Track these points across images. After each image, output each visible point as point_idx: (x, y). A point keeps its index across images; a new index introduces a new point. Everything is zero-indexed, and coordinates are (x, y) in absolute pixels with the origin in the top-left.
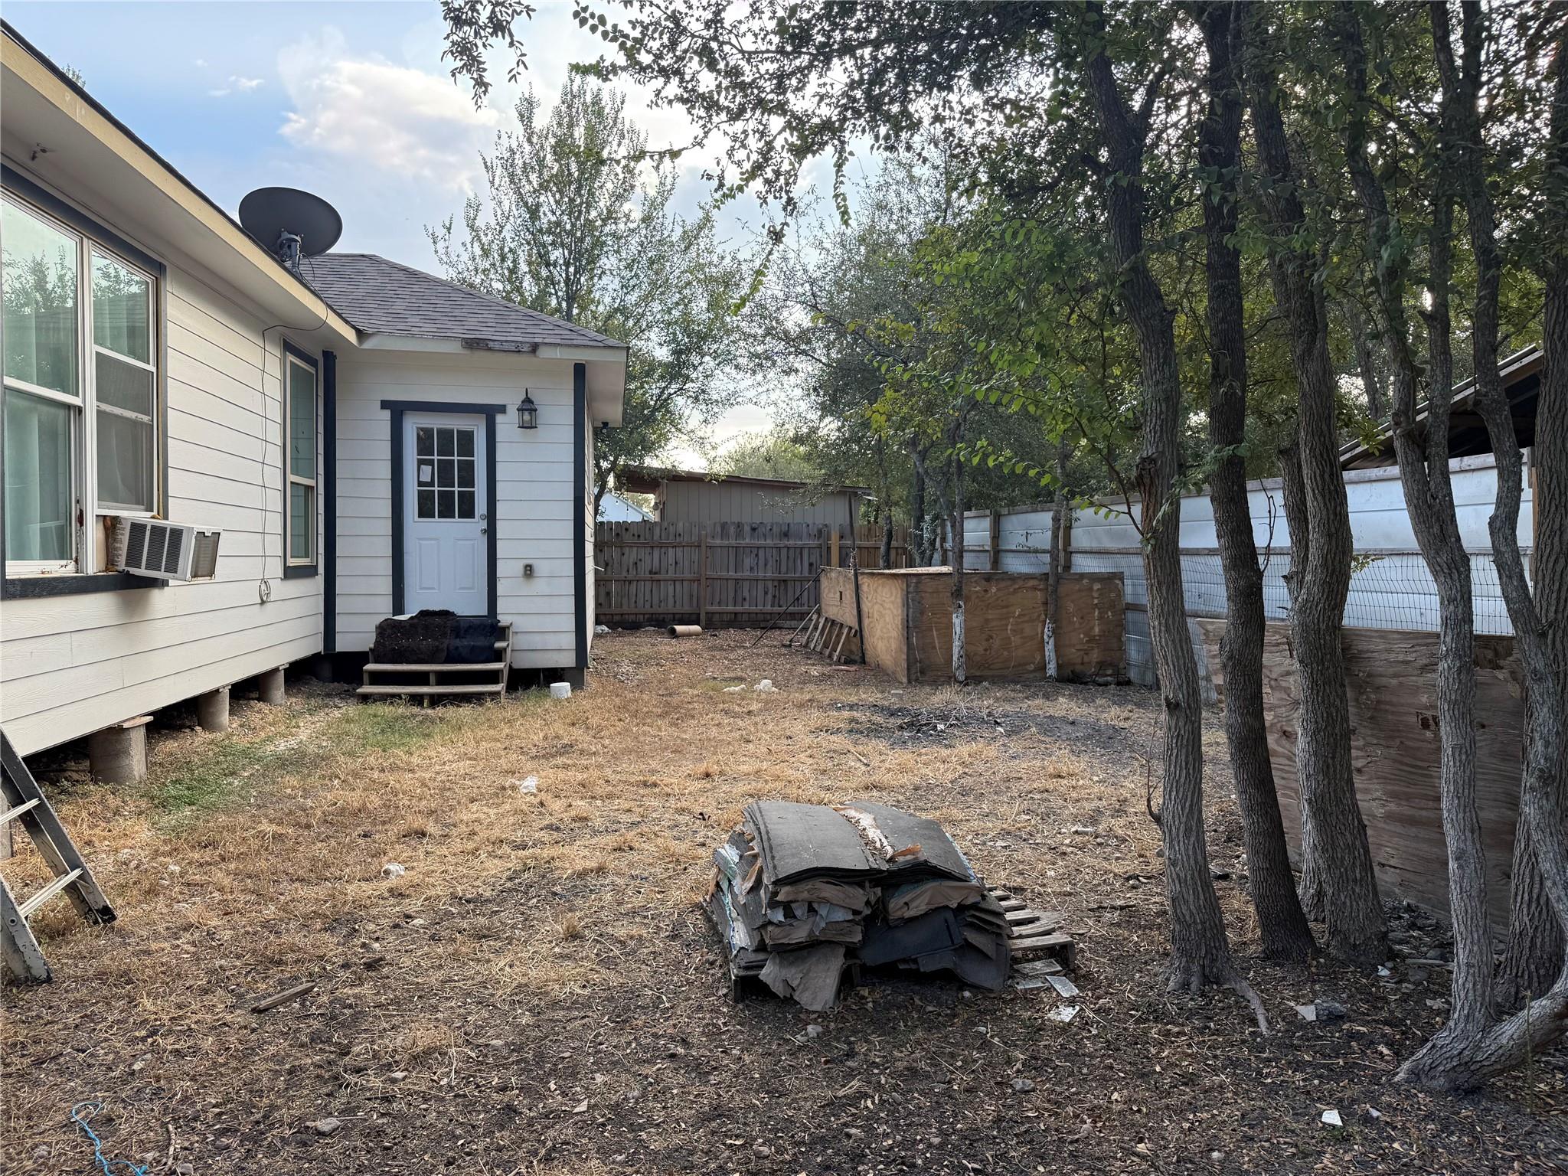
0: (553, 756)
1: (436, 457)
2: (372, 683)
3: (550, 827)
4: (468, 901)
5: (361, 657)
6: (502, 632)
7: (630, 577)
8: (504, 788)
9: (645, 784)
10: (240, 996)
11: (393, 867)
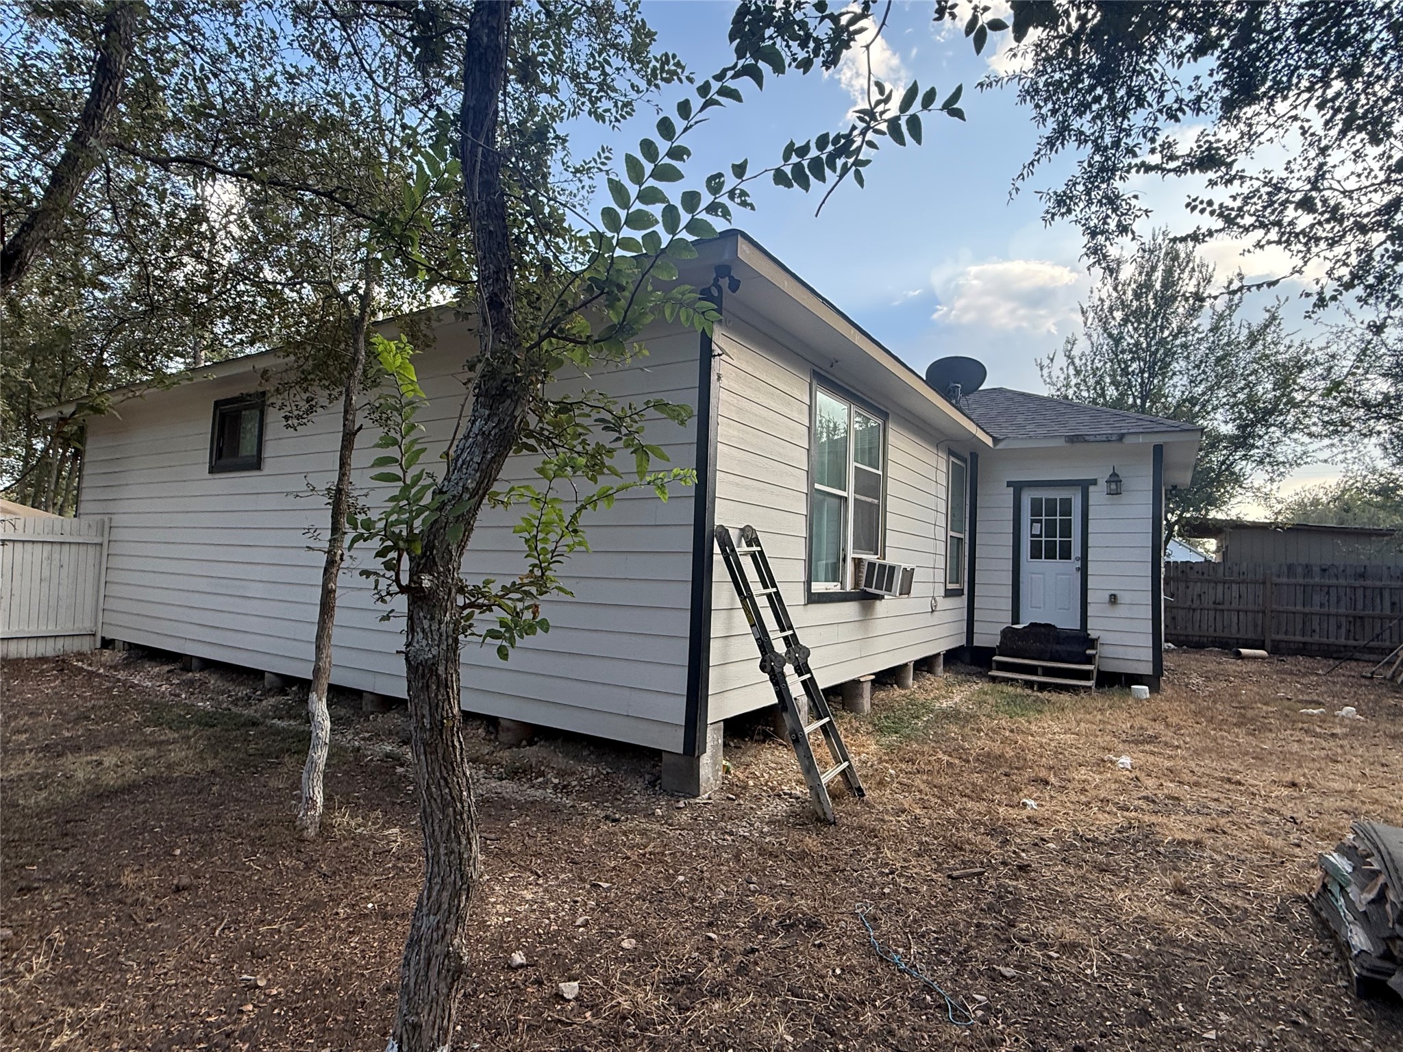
0: (1142, 743)
1: (1044, 518)
2: (998, 669)
3: (1146, 798)
4: (1088, 840)
5: (991, 651)
6: (1092, 643)
7: (1194, 606)
8: (1103, 761)
9: (1229, 780)
10: (939, 864)
11: (1030, 802)
